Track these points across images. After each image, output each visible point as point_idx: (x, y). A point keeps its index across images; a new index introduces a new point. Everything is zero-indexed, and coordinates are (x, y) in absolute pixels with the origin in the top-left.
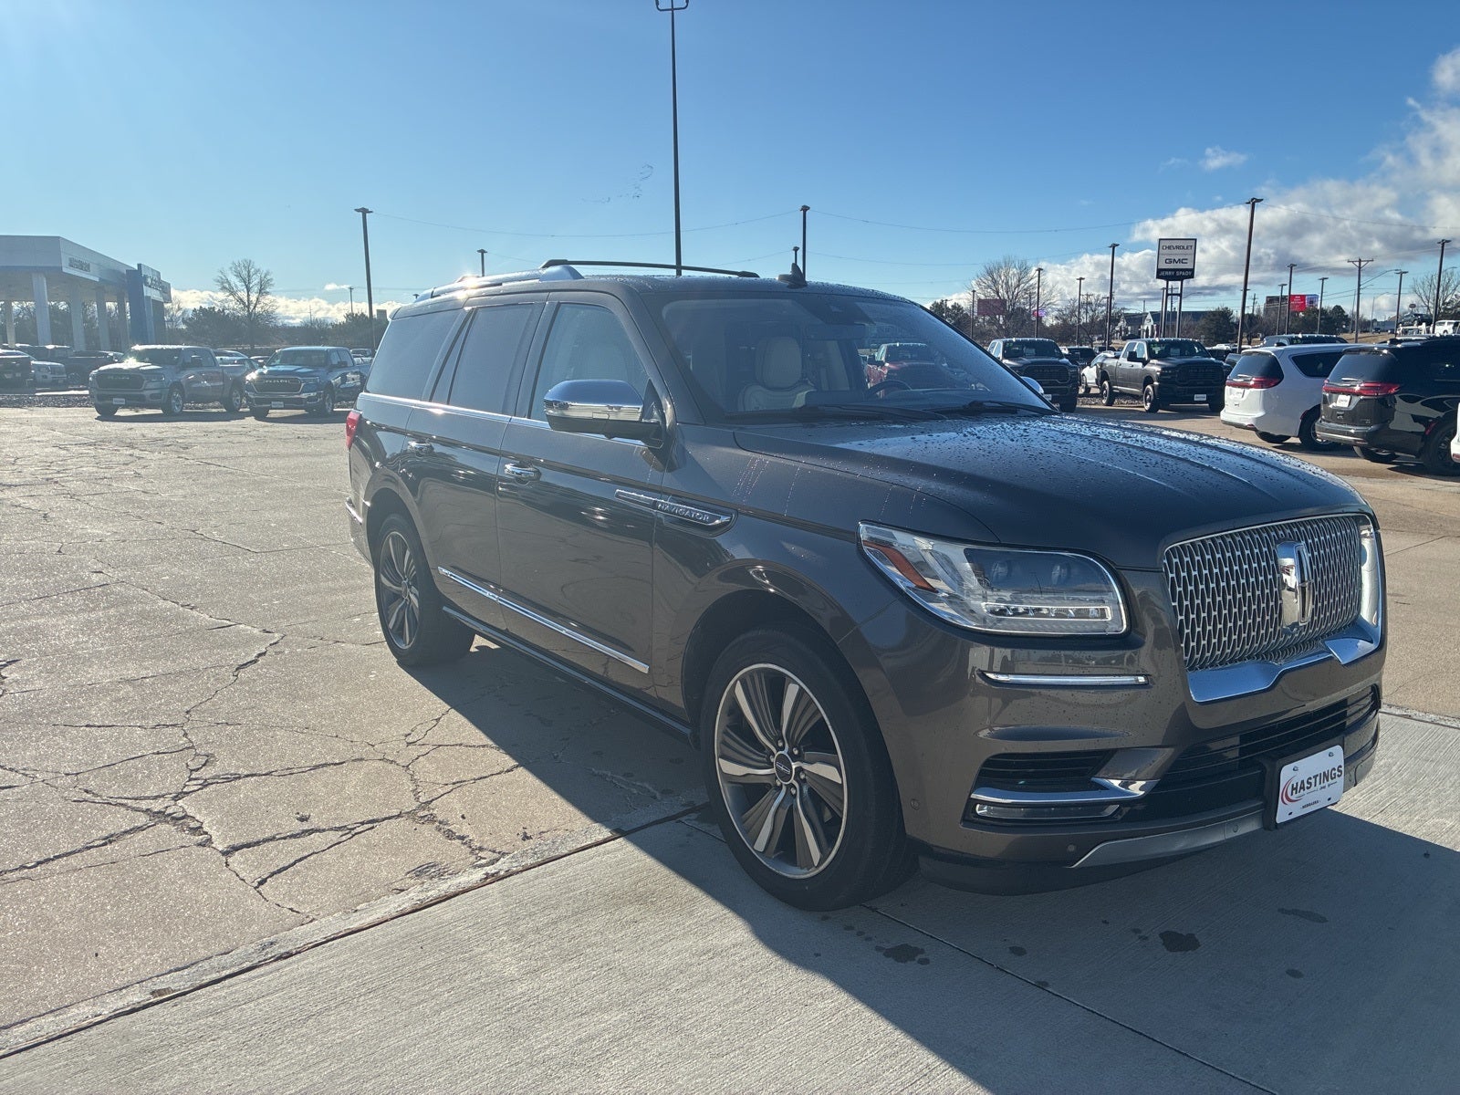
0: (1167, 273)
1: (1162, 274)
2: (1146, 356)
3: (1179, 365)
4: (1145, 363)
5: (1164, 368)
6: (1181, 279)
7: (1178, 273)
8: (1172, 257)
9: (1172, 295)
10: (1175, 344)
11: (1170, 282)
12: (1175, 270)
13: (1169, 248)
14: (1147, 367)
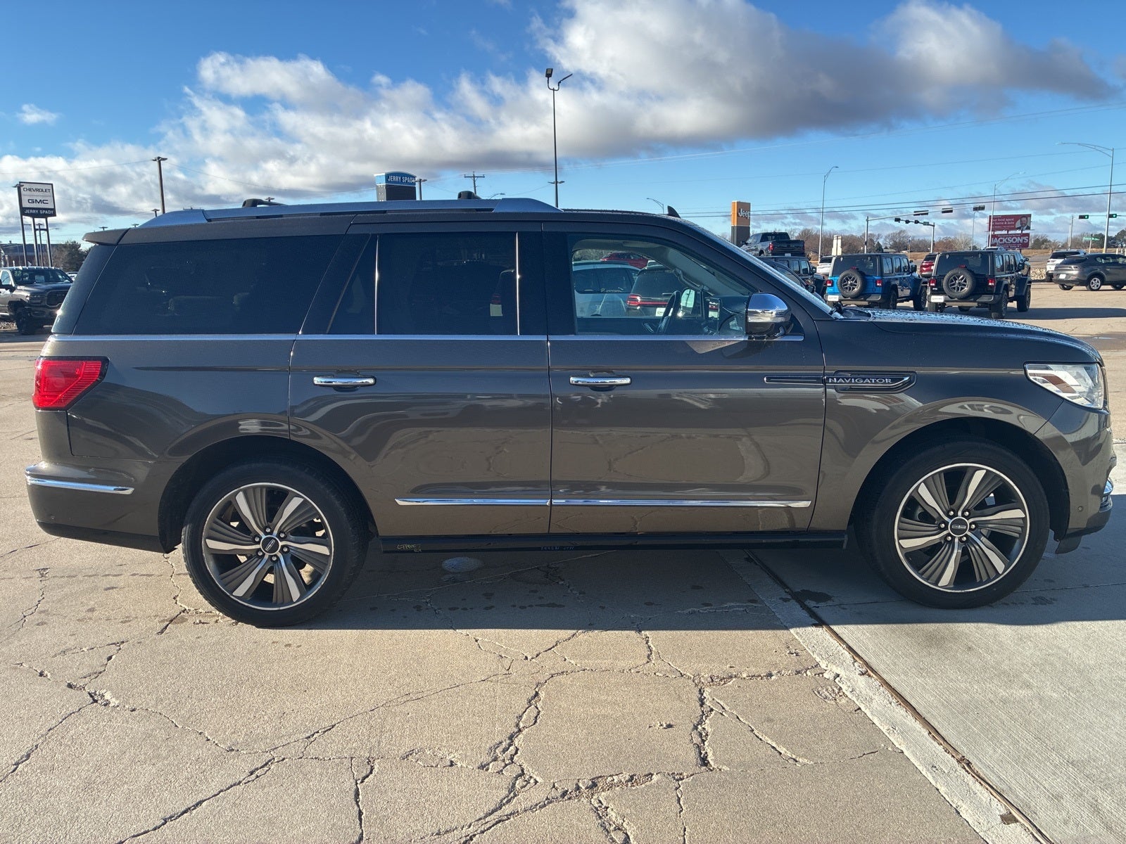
0: (31, 211)
1: (27, 211)
2: (12, 282)
3: (47, 290)
4: (12, 289)
5: (33, 294)
6: (45, 216)
7: (41, 212)
8: (34, 198)
9: (40, 230)
10: (39, 272)
11: (35, 219)
12: (39, 209)
13: (30, 190)
14: (14, 293)
